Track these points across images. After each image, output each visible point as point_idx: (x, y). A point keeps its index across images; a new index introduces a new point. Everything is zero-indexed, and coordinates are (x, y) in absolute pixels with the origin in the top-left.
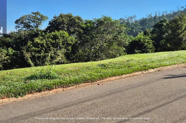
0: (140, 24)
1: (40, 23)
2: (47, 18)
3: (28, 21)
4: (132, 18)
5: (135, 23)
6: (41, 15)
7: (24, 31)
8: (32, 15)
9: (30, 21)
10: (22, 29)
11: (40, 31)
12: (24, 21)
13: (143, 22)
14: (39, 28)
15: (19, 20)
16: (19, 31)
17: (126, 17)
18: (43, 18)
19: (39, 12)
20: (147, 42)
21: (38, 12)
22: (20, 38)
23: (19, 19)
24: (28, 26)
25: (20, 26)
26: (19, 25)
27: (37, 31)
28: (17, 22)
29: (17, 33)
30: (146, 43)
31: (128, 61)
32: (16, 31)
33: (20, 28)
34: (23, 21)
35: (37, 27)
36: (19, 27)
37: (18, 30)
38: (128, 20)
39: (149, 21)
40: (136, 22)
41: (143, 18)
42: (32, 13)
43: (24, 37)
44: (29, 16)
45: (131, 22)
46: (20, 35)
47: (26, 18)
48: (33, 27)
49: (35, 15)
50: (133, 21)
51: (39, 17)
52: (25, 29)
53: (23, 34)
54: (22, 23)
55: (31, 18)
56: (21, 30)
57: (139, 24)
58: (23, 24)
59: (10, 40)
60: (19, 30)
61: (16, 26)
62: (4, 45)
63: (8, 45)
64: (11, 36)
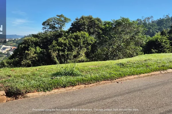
1: (64, 24)
2: (70, 20)
3: (53, 23)
4: (149, 18)
6: (65, 18)
7: (50, 32)
8: (57, 17)
9: (55, 23)
10: (48, 30)
11: (64, 32)
12: (50, 23)
13: (160, 22)
14: (63, 29)
15: (46, 22)
18: (66, 20)
19: (63, 15)
21: (62, 15)
22: (46, 38)
23: (46, 21)
24: (53, 27)
25: (47, 27)
26: (45, 27)
27: (61, 31)
28: (44, 24)
29: (44, 33)
30: (163, 43)
31: (146, 61)
32: (43, 31)
33: (46, 29)
34: (49, 23)
35: (61, 28)
36: (45, 28)
37: (44, 31)
40: (153, 22)
42: (57, 16)
43: (50, 37)
44: (54, 19)
45: (148, 23)
46: (46, 36)
47: (52, 20)
48: (57, 28)
49: (59, 18)
51: (63, 19)
52: (50, 30)
53: (49, 34)
54: (48, 24)
55: (56, 20)
56: (47, 30)
58: (49, 26)
59: (38, 40)
60: (45, 31)
61: (43, 28)
62: (33, 44)
63: (36, 44)
64: (38, 36)
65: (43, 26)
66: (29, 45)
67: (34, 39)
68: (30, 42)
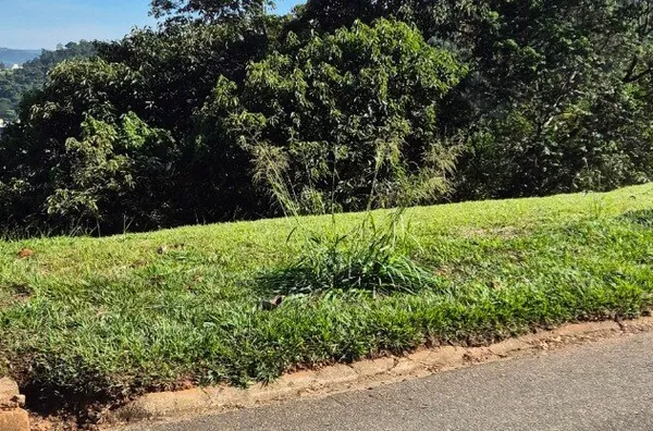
7: (196, 27)
10: (186, 14)
11: (274, 23)
14: (268, 11)
16: (171, 28)
22: (176, 62)
27: (258, 22)
29: (160, 35)
32: (155, 25)
33: (174, 13)
36: (168, 6)
37: (163, 20)
43: (197, 55)
46: (174, 50)
52: (196, 15)
53: (192, 42)
56: (177, 19)
59: (133, 76)
60: (169, 21)
61: (156, 3)
62: (102, 100)
63: (121, 100)
64: (133, 53)
66: (82, 106)
67: (108, 70)
68: (86, 86)
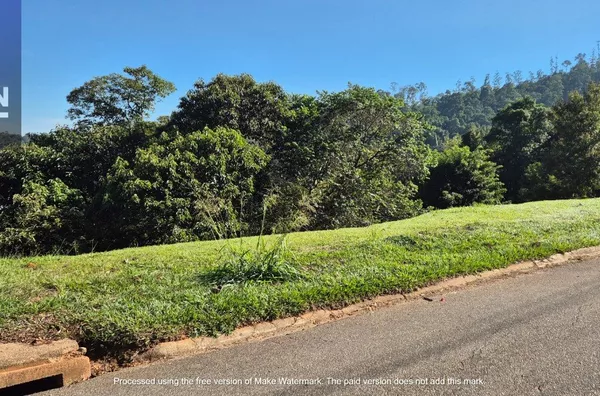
0: (438, 109)
1: (148, 101)
2: (171, 87)
3: (108, 95)
4: (412, 90)
5: (423, 107)
6: (156, 79)
7: (101, 128)
8: (127, 76)
9: (116, 95)
10: (92, 119)
11: (150, 126)
12: (98, 96)
13: (448, 104)
14: (145, 119)
15: (81, 90)
16: (81, 126)
17: (394, 89)
18: (158, 86)
19: (148, 68)
20: (481, 168)
21: (143, 68)
22: (85, 149)
23: (82, 88)
24: (110, 111)
25: (84, 110)
26: (79, 108)
27: (139, 125)
28: (73, 97)
29: (74, 131)
30: (476, 172)
32: (72, 124)
33: (82, 117)
34: (94, 95)
35: (138, 111)
36: (79, 113)
37: (76, 121)
38: (400, 96)
39: (466, 103)
40: (426, 102)
41: (448, 92)
42: (126, 70)
43: (101, 143)
44: (114, 79)
45: (410, 104)
46: (84, 140)
47: (104, 86)
48: (124, 115)
49: (133, 78)
50: (417, 99)
51: (146, 82)
52: (98, 119)
53: (98, 135)
54: (90, 100)
55: (120, 84)
56: (85, 121)
57: (436, 111)
58: (92, 104)
59: (58, 156)
60: (79, 123)
61: (71, 111)
62: (36, 171)
63: (49, 170)
64: (56, 141)
65: (71, 106)
66: (21, 174)
67: (41, 152)
68: (24, 161)
